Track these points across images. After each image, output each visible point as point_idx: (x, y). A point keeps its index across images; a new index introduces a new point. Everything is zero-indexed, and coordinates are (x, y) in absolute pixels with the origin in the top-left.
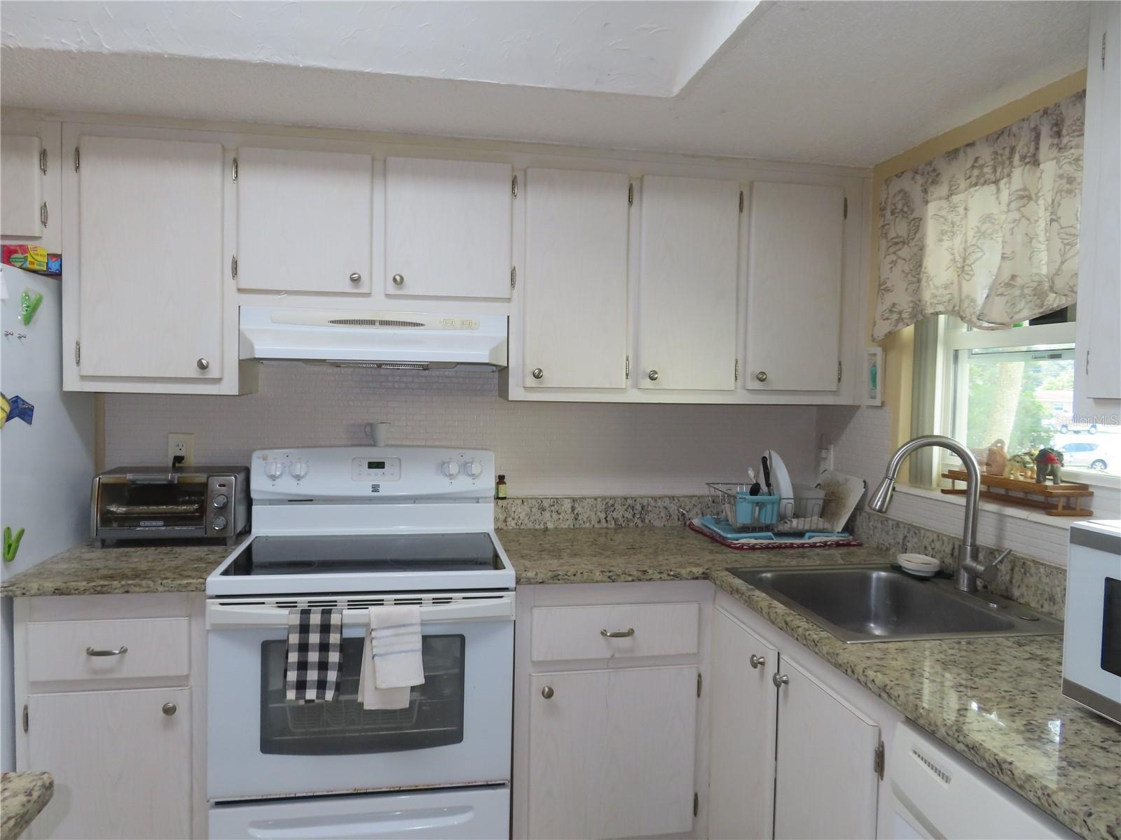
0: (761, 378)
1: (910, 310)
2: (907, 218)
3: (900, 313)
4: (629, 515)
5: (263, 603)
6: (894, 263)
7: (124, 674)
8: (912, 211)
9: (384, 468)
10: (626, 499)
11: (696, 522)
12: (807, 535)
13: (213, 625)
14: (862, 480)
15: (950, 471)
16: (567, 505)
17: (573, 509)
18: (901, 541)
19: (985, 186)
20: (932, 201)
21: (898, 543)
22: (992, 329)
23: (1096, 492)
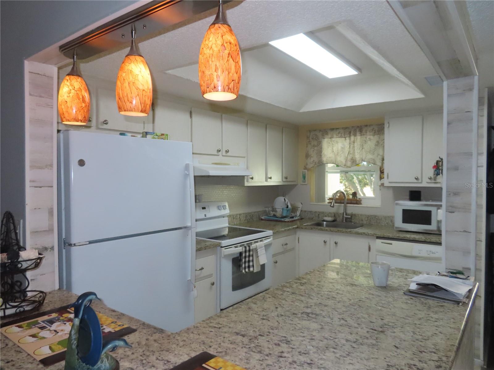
0: (286, 178)
1: (318, 162)
2: (317, 141)
3: (315, 162)
4: (250, 218)
5: (232, 247)
6: (314, 151)
7: (202, 276)
8: (319, 139)
9: (205, 209)
10: (249, 213)
11: (263, 218)
12: (295, 217)
13: (224, 255)
14: (300, 203)
15: (330, 198)
16: (238, 216)
17: (240, 217)
18: (317, 215)
19: (342, 138)
20: (326, 138)
21: (316, 216)
22: (347, 168)
23: (362, 199)
